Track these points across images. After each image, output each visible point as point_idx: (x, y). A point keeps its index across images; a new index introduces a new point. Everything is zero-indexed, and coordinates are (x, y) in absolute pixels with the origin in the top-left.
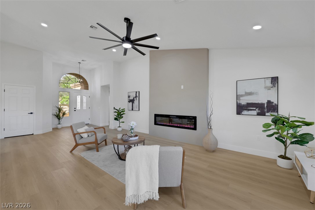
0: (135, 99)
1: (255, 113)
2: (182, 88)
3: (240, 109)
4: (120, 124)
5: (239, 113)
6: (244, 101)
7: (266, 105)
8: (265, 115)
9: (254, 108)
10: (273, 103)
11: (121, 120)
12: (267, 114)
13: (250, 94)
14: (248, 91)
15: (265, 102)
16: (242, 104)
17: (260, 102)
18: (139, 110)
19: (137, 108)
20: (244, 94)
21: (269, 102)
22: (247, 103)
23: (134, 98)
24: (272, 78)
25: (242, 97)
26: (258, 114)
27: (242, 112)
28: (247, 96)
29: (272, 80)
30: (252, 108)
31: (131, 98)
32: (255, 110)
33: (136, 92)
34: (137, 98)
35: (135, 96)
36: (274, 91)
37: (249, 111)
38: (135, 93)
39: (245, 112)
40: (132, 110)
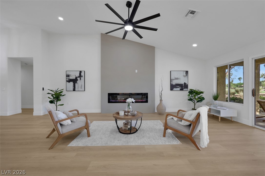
0: (79, 79)
1: (179, 89)
2: (136, 72)
3: (172, 87)
4: (57, 107)
5: (172, 89)
6: (174, 83)
7: (183, 85)
8: (183, 90)
9: (179, 87)
10: (186, 84)
11: (59, 103)
12: (184, 90)
13: (177, 79)
14: (176, 77)
15: (183, 83)
16: (174, 84)
17: (181, 83)
18: (85, 91)
19: (81, 88)
20: (174, 78)
21: (185, 83)
22: (176, 84)
23: (76, 78)
24: (186, 71)
25: (173, 80)
26: (181, 90)
27: (173, 89)
28: (176, 80)
29: (186, 72)
30: (178, 87)
31: (72, 77)
32: (179, 88)
33: (81, 72)
34: (82, 78)
35: (79, 75)
36: (186, 78)
37: (177, 88)
38: (79, 72)
39: (175, 89)
40: (74, 90)
